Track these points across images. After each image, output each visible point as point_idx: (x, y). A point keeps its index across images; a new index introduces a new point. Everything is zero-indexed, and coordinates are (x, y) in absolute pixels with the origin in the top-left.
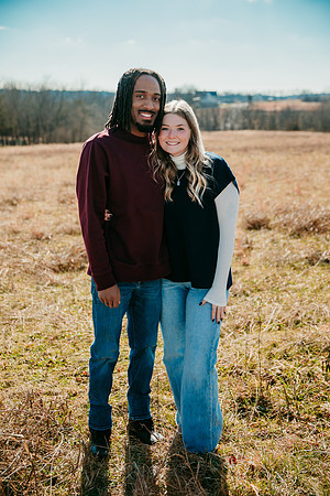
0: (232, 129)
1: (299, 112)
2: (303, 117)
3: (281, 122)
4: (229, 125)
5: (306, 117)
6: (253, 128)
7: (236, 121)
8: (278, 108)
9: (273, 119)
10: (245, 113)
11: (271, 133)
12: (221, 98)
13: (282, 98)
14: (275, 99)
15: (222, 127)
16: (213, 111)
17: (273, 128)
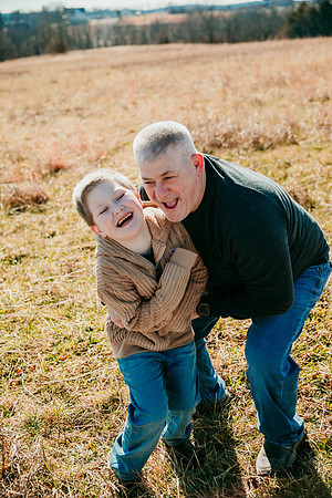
0: (106, 45)
1: (167, 25)
2: (172, 30)
3: (152, 35)
4: (102, 42)
5: (175, 30)
6: (125, 44)
7: (109, 38)
8: (148, 22)
9: (144, 34)
10: (117, 28)
11: (144, 47)
12: (90, 14)
13: (150, 12)
14: (143, 12)
15: (95, 45)
16: (84, 29)
17: (145, 42)
